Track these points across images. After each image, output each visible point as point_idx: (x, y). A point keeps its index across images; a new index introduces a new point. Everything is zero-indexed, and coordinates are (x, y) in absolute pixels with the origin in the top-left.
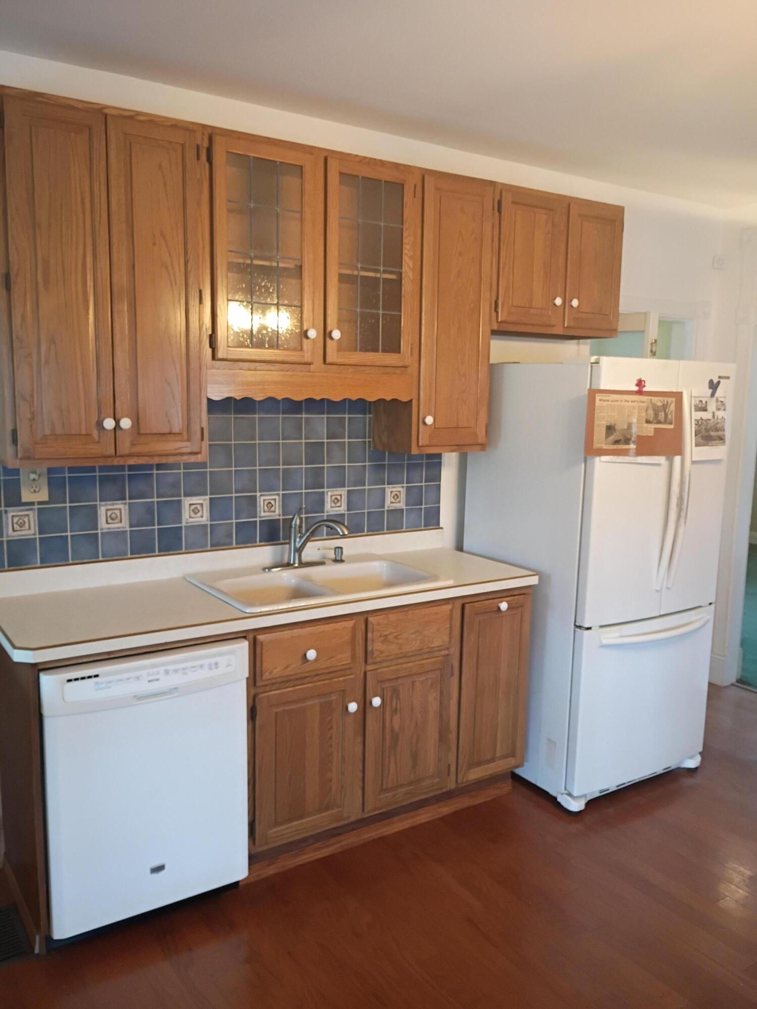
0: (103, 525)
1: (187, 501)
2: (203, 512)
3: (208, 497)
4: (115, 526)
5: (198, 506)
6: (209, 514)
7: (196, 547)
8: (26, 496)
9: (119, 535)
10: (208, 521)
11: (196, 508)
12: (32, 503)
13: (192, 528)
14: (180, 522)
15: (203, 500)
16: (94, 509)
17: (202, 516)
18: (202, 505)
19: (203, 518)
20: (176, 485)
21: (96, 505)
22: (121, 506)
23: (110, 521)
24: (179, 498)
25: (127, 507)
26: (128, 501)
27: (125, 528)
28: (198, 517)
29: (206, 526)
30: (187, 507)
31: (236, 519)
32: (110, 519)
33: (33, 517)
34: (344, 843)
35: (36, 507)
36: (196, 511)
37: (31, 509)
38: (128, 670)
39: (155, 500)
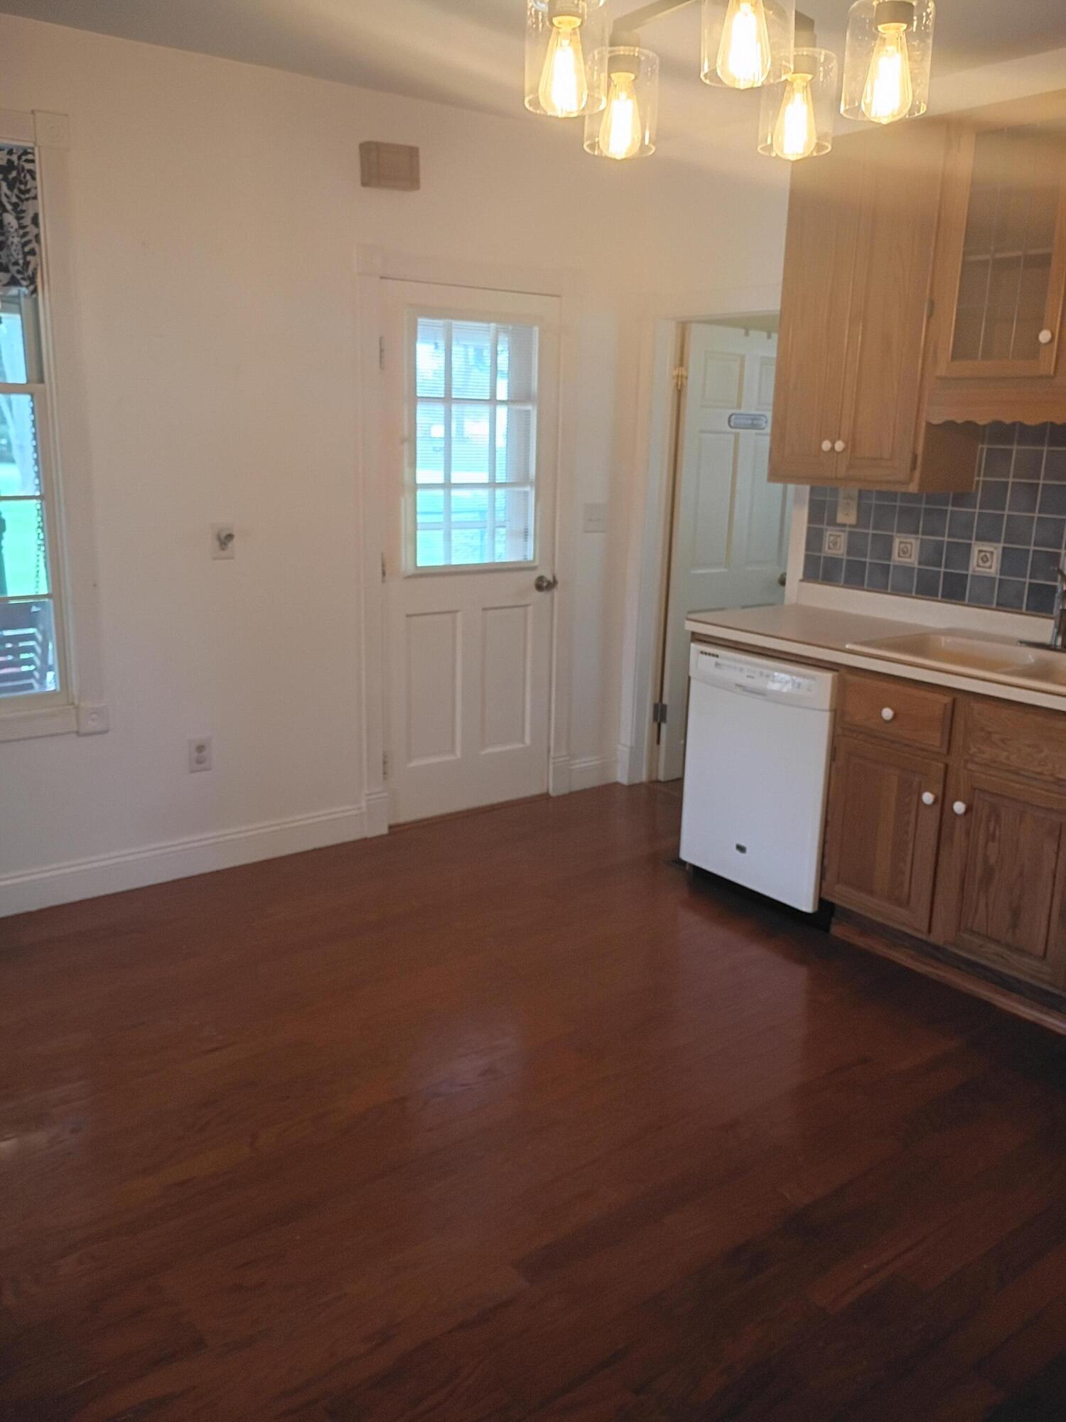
0: (896, 558)
1: (977, 547)
2: (992, 563)
3: (1001, 545)
4: (906, 561)
5: (988, 555)
6: (999, 566)
7: (980, 601)
8: (841, 518)
9: (907, 570)
10: (996, 574)
11: (986, 556)
12: (844, 525)
13: (980, 579)
14: (967, 569)
15: (995, 550)
16: (890, 540)
17: (990, 567)
18: (992, 553)
19: (992, 569)
20: (969, 526)
21: (892, 536)
22: (913, 541)
23: (901, 555)
24: (968, 541)
25: (919, 542)
26: (920, 536)
27: (913, 564)
28: (986, 568)
29: (992, 579)
30: (976, 553)
31: (1031, 578)
32: (904, 552)
33: (843, 539)
34: (939, 972)
35: (847, 529)
36: (985, 559)
37: (844, 531)
38: (740, 661)
39: (946, 539)
